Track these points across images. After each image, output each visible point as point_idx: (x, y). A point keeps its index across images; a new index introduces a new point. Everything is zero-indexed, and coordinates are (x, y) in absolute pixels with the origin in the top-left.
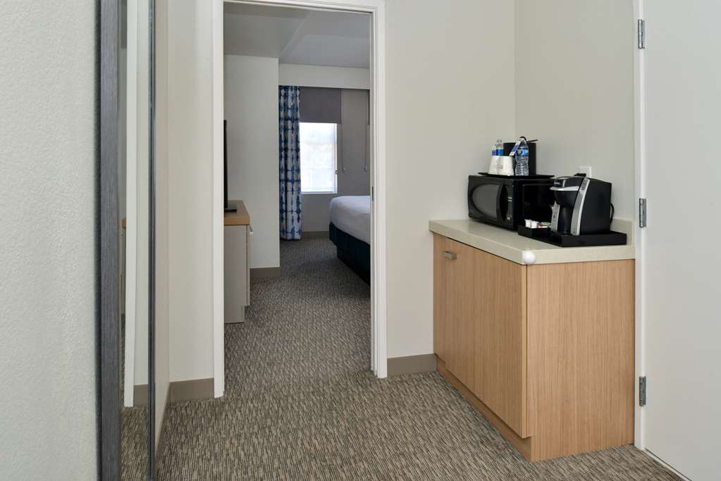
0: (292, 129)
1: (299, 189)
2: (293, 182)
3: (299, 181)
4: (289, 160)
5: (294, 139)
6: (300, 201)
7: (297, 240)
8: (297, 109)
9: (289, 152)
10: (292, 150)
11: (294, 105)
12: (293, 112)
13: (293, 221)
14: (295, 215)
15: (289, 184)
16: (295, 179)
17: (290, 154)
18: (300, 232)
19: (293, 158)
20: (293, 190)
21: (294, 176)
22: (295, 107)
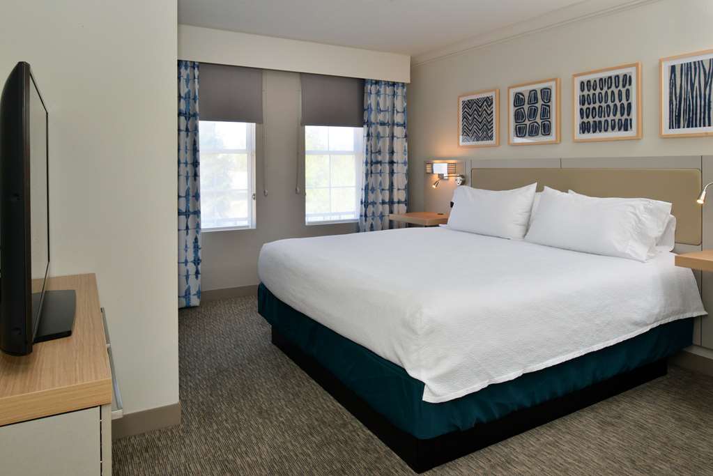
0: (187, 130)
1: (198, 226)
2: (187, 214)
3: (197, 213)
6: (200, 244)
7: (195, 307)
8: (195, 99)
10: (186, 164)
11: (189, 92)
12: (188, 104)
13: (187, 277)
16: (191, 210)
18: (199, 294)
19: (187, 178)
20: (187, 228)
21: (190, 205)
22: (192, 97)
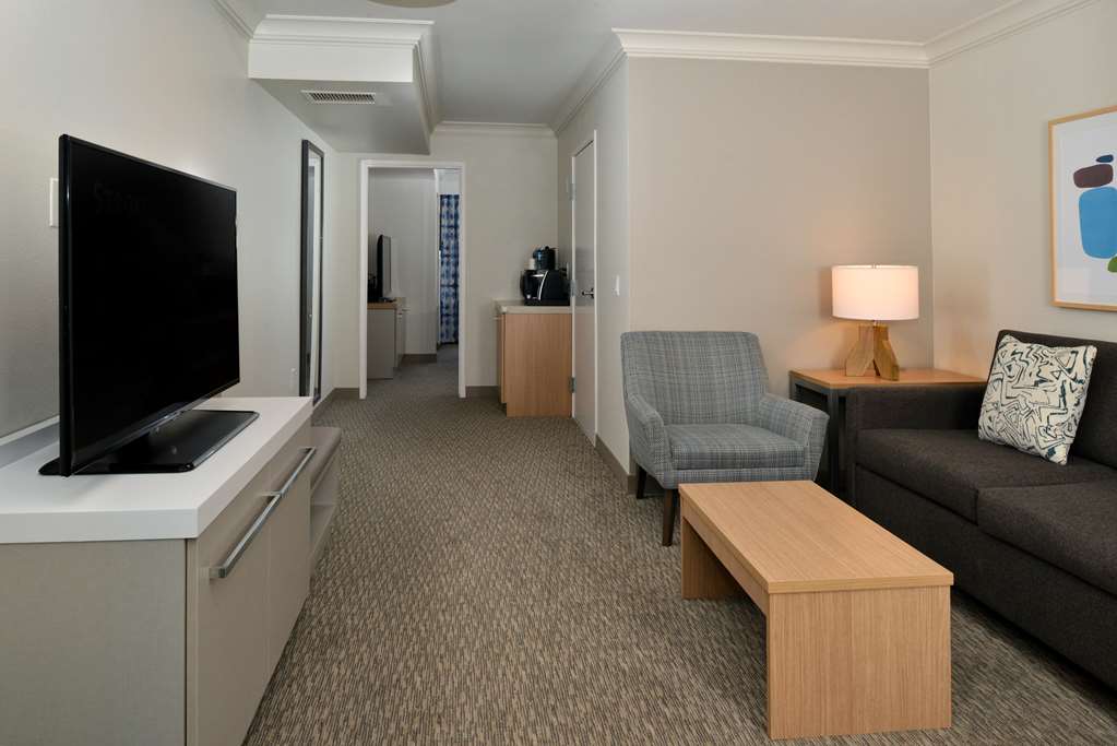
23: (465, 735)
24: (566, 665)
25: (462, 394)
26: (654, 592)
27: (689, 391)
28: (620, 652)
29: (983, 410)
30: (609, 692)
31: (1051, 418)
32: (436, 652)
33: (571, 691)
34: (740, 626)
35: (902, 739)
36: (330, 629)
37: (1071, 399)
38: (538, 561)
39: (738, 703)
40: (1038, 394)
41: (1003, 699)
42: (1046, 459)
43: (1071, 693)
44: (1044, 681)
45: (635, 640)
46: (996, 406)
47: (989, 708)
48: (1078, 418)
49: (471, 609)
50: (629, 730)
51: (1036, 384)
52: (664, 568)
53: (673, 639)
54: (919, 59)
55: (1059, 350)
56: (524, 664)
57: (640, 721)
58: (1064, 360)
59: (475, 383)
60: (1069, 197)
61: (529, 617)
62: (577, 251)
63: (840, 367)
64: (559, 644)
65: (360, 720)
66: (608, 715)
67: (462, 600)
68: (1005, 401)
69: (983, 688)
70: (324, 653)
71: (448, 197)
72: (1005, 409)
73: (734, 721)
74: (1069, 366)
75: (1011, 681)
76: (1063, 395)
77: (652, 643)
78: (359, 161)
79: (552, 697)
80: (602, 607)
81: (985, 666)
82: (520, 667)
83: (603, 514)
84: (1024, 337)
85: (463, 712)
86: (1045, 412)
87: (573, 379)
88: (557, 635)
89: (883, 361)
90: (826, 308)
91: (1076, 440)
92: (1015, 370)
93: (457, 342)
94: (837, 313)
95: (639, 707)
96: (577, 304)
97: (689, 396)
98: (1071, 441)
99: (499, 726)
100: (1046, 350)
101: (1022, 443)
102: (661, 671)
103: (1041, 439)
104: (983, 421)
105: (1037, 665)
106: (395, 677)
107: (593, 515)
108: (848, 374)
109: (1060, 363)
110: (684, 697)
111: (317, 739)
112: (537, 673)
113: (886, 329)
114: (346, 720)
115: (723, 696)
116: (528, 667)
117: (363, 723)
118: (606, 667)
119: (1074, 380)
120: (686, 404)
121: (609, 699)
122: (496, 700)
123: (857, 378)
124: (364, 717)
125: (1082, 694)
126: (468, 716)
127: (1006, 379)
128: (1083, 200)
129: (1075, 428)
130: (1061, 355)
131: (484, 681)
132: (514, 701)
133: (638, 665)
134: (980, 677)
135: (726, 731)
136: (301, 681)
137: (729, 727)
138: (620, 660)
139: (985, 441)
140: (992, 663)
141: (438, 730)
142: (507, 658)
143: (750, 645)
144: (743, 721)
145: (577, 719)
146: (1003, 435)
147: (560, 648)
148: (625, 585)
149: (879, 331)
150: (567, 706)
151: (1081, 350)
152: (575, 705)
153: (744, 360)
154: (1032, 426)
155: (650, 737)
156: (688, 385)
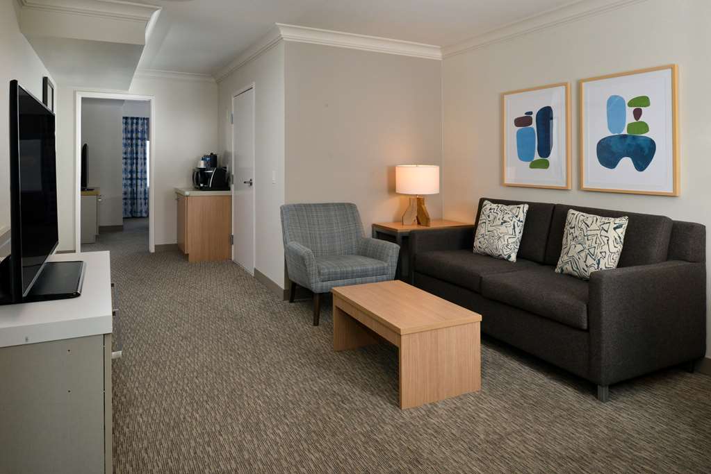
2: (141, 179)
4: (139, 166)
5: (143, 152)
7: (144, 217)
9: (139, 160)
10: (141, 159)
13: (141, 204)
14: (143, 201)
15: (139, 181)
17: (139, 161)
23: (239, 438)
24: (283, 393)
25: (152, 250)
26: (317, 350)
27: (321, 238)
28: (311, 382)
29: (476, 238)
30: (312, 402)
31: (509, 240)
32: (201, 399)
33: (291, 406)
34: (369, 361)
35: (461, 399)
36: (125, 398)
37: (517, 230)
38: (244, 342)
39: (381, 397)
40: (503, 229)
41: (499, 374)
42: (507, 260)
43: (526, 367)
44: (513, 364)
45: (316, 375)
46: (483, 236)
47: (494, 379)
48: (520, 239)
49: (214, 374)
50: (330, 419)
51: (502, 224)
52: (319, 337)
53: (336, 372)
54: (437, 55)
55: (511, 207)
56: (258, 397)
57: (334, 414)
58: (514, 211)
59: (161, 242)
60: (512, 131)
61: (251, 373)
62: (235, 156)
63: (400, 221)
64: (275, 384)
65: (169, 443)
66: (316, 414)
67: (205, 370)
68: (487, 233)
69: (490, 371)
70: (128, 411)
71: (137, 118)
72: (487, 237)
73: (381, 405)
74: (517, 214)
75: (500, 367)
76: (514, 228)
77: (326, 375)
78: (75, 93)
79: (281, 410)
80: (292, 362)
81: (488, 361)
82: (256, 399)
83: (273, 313)
84: (494, 201)
85: (232, 428)
86: (506, 237)
87: (232, 236)
88: (272, 380)
89: (422, 217)
90: (392, 189)
91: (520, 249)
92: (492, 218)
93: (148, 216)
94: (399, 190)
95: (331, 407)
96: (235, 190)
97: (321, 240)
98: (517, 250)
99: (256, 430)
100: (505, 207)
101: (496, 253)
102: (336, 388)
103: (504, 250)
104: (476, 244)
105: (510, 358)
106: (182, 417)
107: (267, 314)
108: (404, 223)
109: (513, 213)
110: (352, 398)
111: (146, 457)
112: (268, 400)
113: (424, 199)
114: (161, 444)
115: (372, 395)
116: (261, 398)
117: (173, 444)
118: (306, 391)
119: (519, 221)
120: (319, 245)
121: (313, 406)
122: (250, 418)
123: (409, 226)
124: (172, 441)
125: (530, 367)
126: (237, 428)
127: (487, 222)
128: (518, 133)
129: (519, 244)
130: (513, 209)
131: (238, 409)
132: (261, 416)
133: (323, 387)
134: (487, 367)
135: (379, 410)
136: (120, 429)
137: (380, 408)
138: (312, 386)
139: (477, 254)
140: (490, 360)
141: (221, 439)
142: (247, 396)
143: (377, 368)
144: (385, 404)
145: (300, 418)
146: (486, 250)
147: (276, 386)
148: (300, 348)
149: (420, 200)
150: (292, 414)
151: (522, 206)
152: (296, 412)
153: (350, 219)
154: (500, 244)
155: (342, 420)
156: (320, 234)
